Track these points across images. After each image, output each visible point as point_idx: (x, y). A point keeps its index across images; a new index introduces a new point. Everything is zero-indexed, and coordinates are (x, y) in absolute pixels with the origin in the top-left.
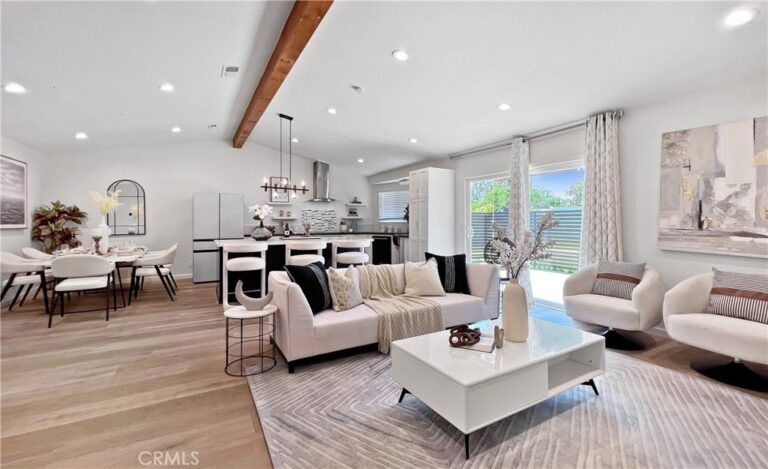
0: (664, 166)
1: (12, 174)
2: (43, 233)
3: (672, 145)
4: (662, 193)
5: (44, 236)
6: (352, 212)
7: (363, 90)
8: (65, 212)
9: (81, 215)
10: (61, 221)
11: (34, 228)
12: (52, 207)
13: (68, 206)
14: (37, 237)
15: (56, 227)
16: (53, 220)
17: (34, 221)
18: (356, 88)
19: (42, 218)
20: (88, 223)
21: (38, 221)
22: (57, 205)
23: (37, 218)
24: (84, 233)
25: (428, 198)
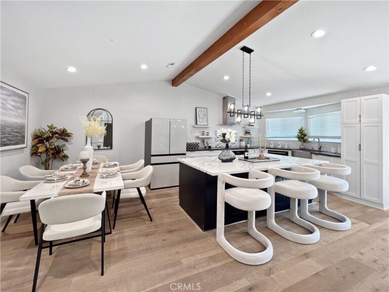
1: (14, 101)
2: (40, 150)
5: (41, 153)
6: (247, 133)
8: (56, 133)
9: (68, 135)
10: (54, 140)
11: (33, 146)
12: (47, 129)
13: (59, 128)
14: (34, 153)
15: (50, 145)
16: (48, 139)
17: (33, 140)
19: (40, 138)
20: (72, 141)
21: (36, 140)
22: (51, 127)
23: (35, 138)
24: (69, 149)
25: (382, 122)
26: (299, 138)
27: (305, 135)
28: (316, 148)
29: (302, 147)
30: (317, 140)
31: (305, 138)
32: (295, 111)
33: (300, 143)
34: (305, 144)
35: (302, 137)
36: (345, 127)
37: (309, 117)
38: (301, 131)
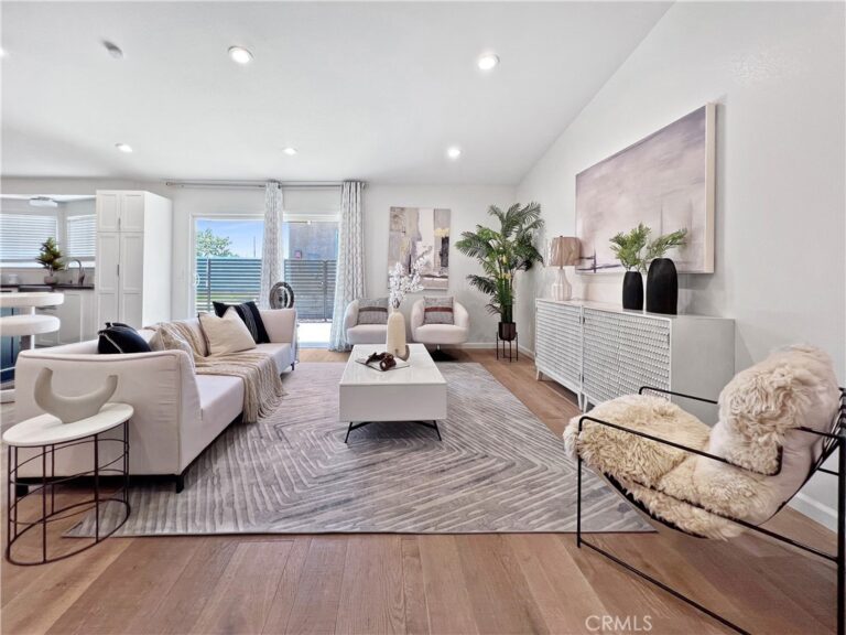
0: (391, 230)
3: (396, 216)
4: (390, 248)
7: (124, 54)
18: (111, 47)
25: (143, 232)
26: (43, 260)
27: (56, 255)
28: (76, 282)
29: (52, 280)
30: (76, 265)
31: (57, 261)
32: (32, 203)
33: (47, 273)
34: (56, 274)
35: (51, 258)
36: (102, 237)
37: (69, 218)
38: (48, 247)
